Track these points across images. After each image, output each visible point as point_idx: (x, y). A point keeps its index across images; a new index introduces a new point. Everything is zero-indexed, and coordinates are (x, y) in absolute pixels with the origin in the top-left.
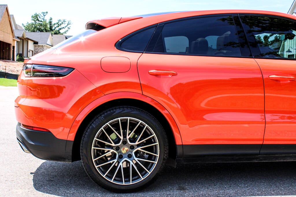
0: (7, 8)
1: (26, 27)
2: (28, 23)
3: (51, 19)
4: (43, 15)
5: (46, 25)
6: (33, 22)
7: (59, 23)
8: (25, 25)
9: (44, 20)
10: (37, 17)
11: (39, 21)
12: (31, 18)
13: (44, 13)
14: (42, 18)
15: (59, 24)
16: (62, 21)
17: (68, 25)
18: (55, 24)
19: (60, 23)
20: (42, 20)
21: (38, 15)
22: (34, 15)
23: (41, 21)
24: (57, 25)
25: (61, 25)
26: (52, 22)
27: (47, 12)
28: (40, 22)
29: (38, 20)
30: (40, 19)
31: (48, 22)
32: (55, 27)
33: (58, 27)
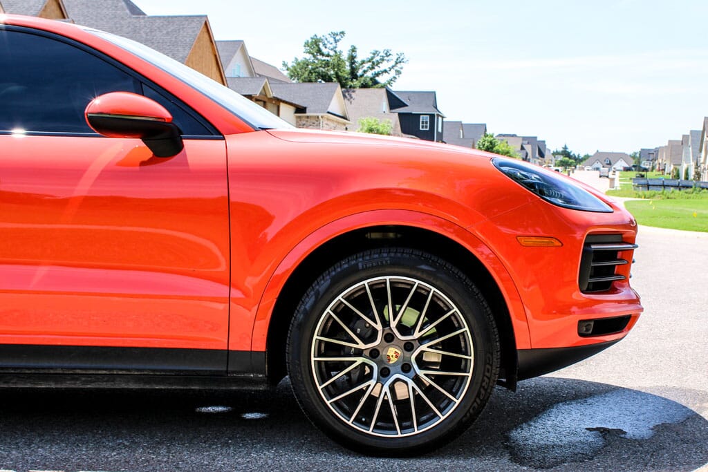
0: (206, 24)
1: (292, 71)
2: (296, 59)
3: (354, 50)
4: (332, 40)
5: (339, 65)
6: (309, 56)
7: (374, 60)
8: (290, 65)
9: (335, 52)
10: (318, 46)
11: (323, 54)
12: (304, 49)
13: (335, 34)
14: (332, 47)
15: (373, 63)
16: (382, 54)
17: (397, 63)
18: (363, 62)
19: (378, 58)
20: (332, 53)
21: (320, 40)
22: (310, 41)
23: (328, 56)
24: (369, 64)
25: (378, 63)
26: (355, 57)
27: (343, 33)
28: (324, 58)
29: (319, 51)
30: (325, 51)
31: (345, 56)
32: (365, 68)
33: (373, 68)
